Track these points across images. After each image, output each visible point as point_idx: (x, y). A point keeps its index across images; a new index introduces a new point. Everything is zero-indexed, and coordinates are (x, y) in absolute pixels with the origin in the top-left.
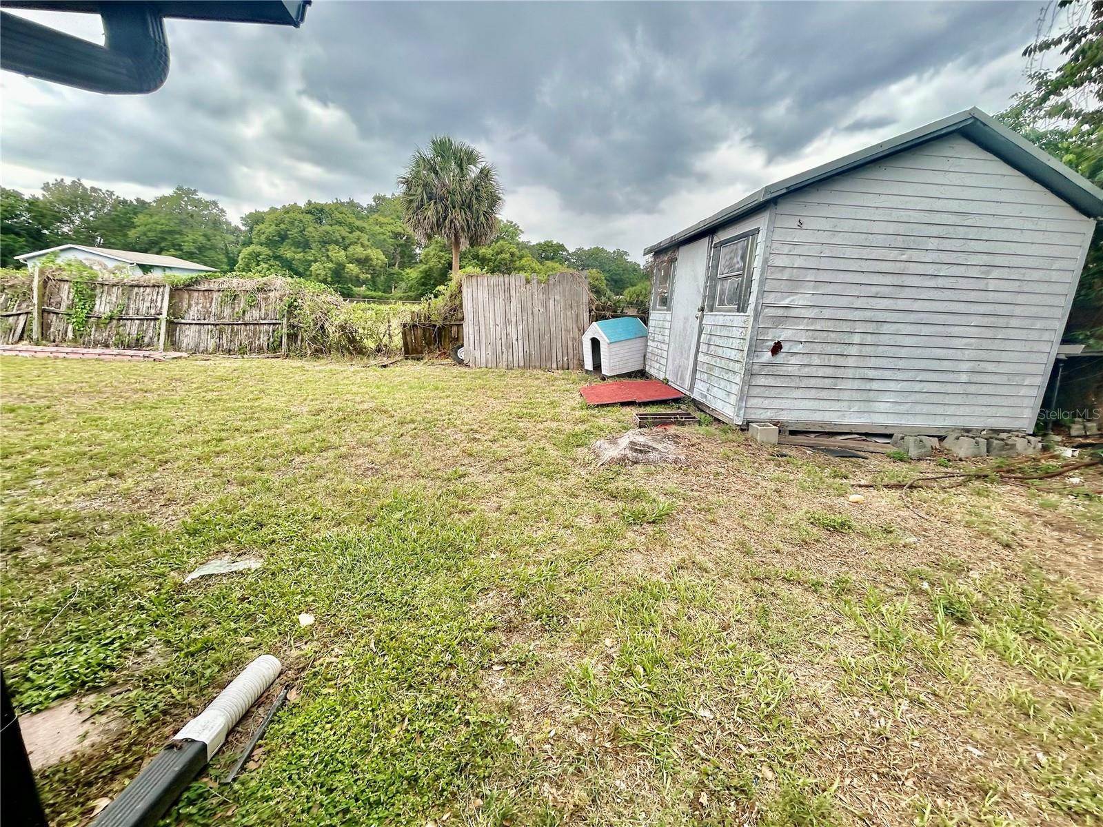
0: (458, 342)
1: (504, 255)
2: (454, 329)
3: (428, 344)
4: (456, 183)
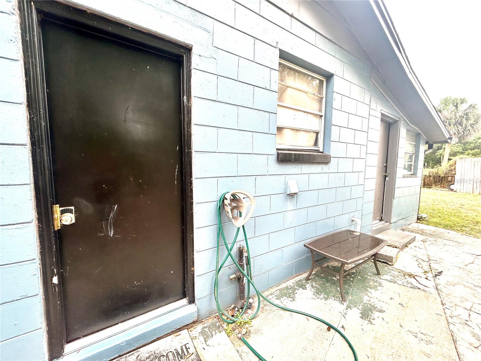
0: (451, 182)
2: (450, 178)
3: (435, 182)
4: (453, 115)
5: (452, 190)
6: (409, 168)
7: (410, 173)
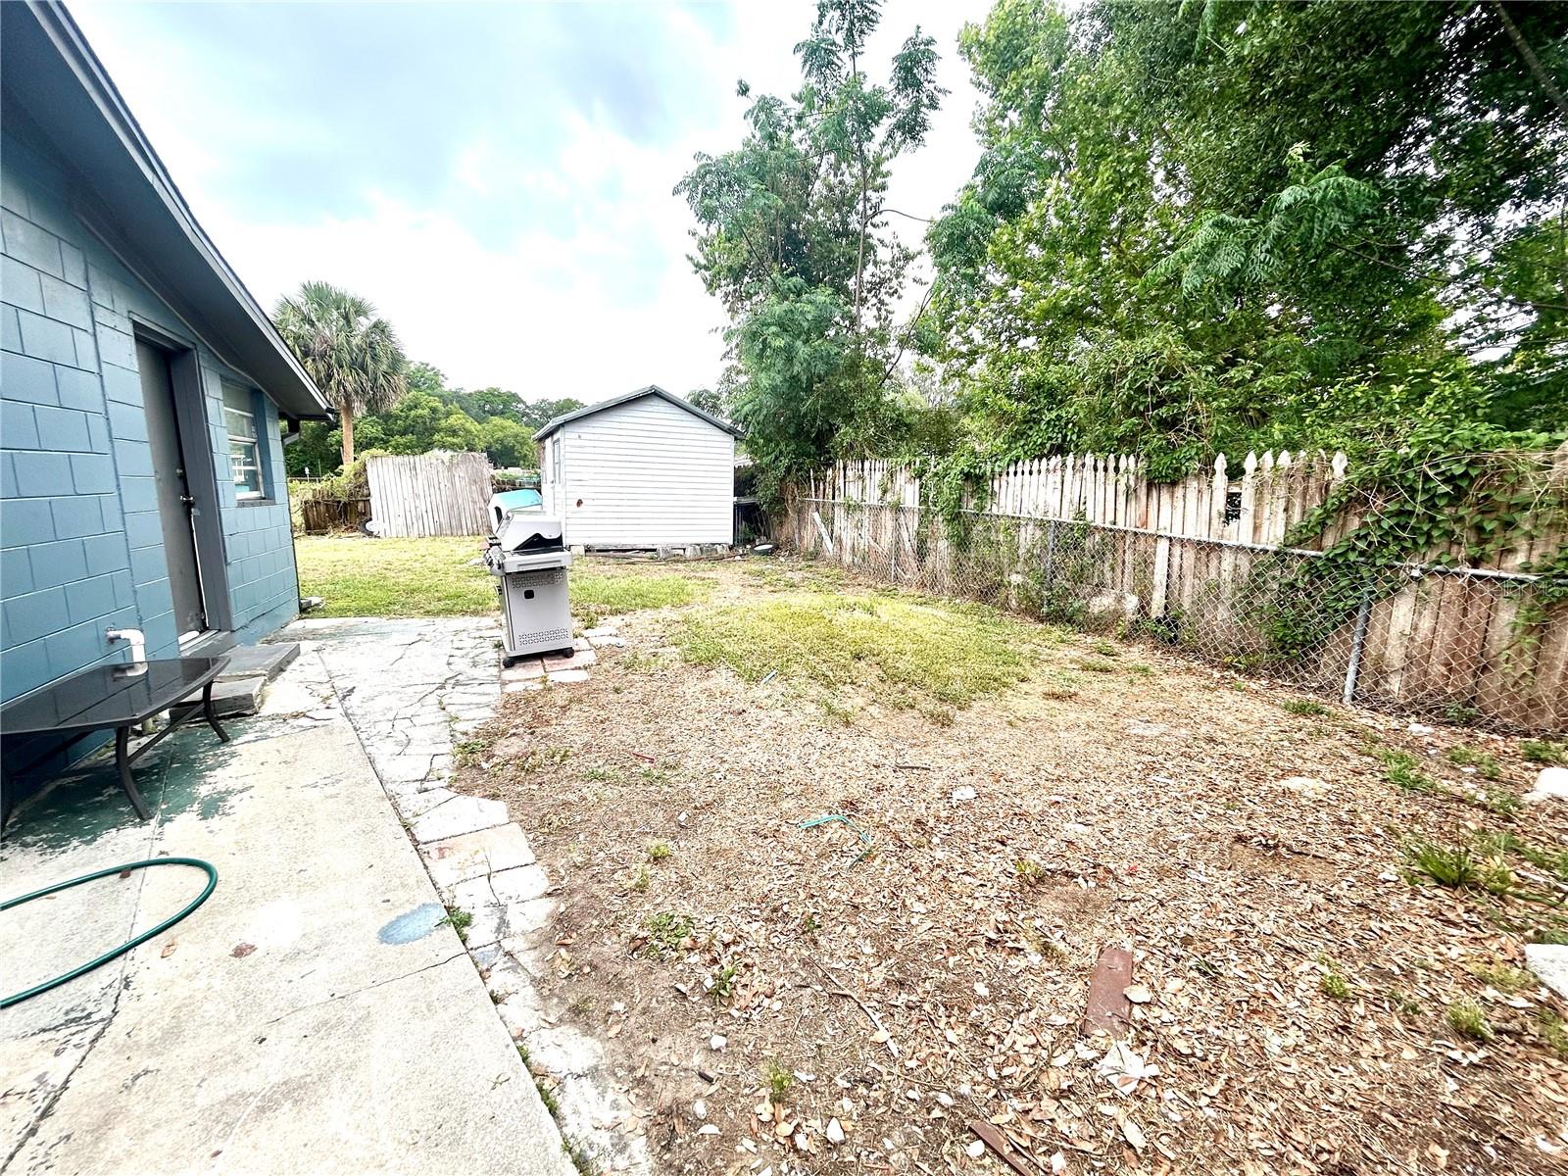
0: (365, 516)
1: (420, 411)
2: (361, 505)
3: (332, 519)
4: (342, 338)
5: (370, 534)
6: (252, 481)
7: (255, 494)
